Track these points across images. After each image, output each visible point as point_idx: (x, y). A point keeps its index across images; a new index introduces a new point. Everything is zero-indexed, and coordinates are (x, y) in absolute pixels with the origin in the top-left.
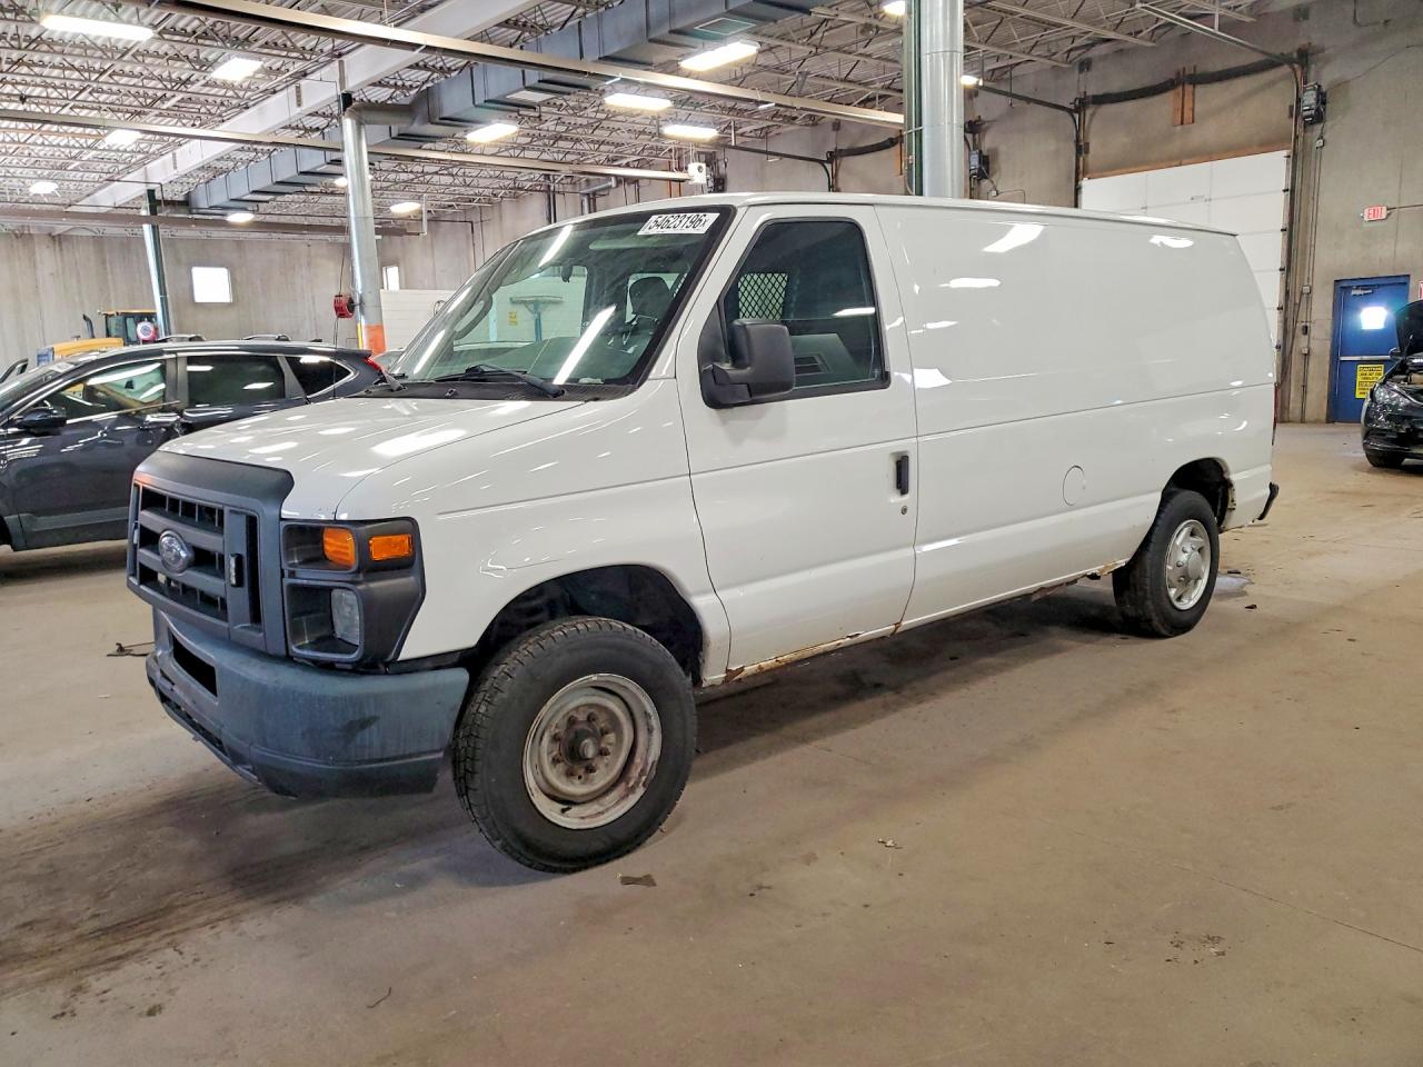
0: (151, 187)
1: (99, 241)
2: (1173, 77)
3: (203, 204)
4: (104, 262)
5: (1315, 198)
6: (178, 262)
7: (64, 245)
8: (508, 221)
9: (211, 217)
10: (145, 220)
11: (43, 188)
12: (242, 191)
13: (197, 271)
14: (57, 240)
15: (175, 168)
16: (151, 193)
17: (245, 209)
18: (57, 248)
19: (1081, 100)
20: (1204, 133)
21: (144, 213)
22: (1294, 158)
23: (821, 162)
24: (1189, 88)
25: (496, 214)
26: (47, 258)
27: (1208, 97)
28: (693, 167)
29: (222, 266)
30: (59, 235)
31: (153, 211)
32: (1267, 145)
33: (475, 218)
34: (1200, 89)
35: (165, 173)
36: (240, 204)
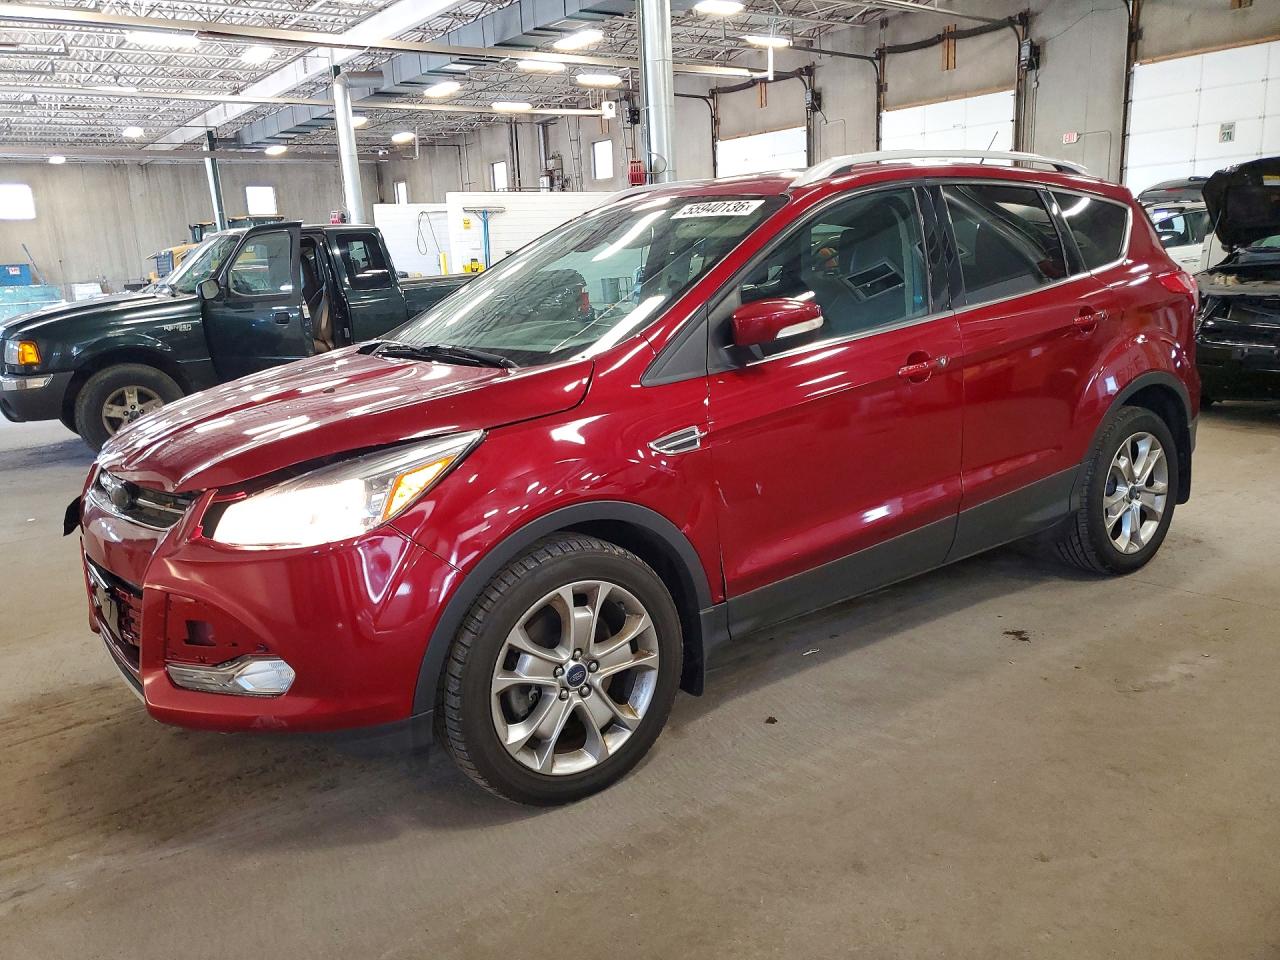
0: (210, 129)
1: (173, 167)
2: (941, 33)
3: (248, 142)
4: (180, 185)
5: (1033, 126)
6: (235, 183)
7: (150, 172)
8: (485, 144)
9: (254, 151)
10: (205, 154)
11: (134, 133)
12: (274, 132)
13: (249, 190)
14: (144, 168)
15: (226, 115)
16: (210, 134)
17: (278, 144)
18: (145, 174)
19: (880, 50)
20: (962, 75)
21: (205, 148)
22: (1018, 95)
23: (704, 98)
24: (952, 42)
25: (477, 140)
26: (137, 181)
27: (966, 48)
28: (605, 105)
29: (269, 185)
30: (146, 164)
31: (212, 148)
32: (1002, 86)
33: (462, 142)
34: (959, 43)
35: (217, 119)
36: (274, 140)
